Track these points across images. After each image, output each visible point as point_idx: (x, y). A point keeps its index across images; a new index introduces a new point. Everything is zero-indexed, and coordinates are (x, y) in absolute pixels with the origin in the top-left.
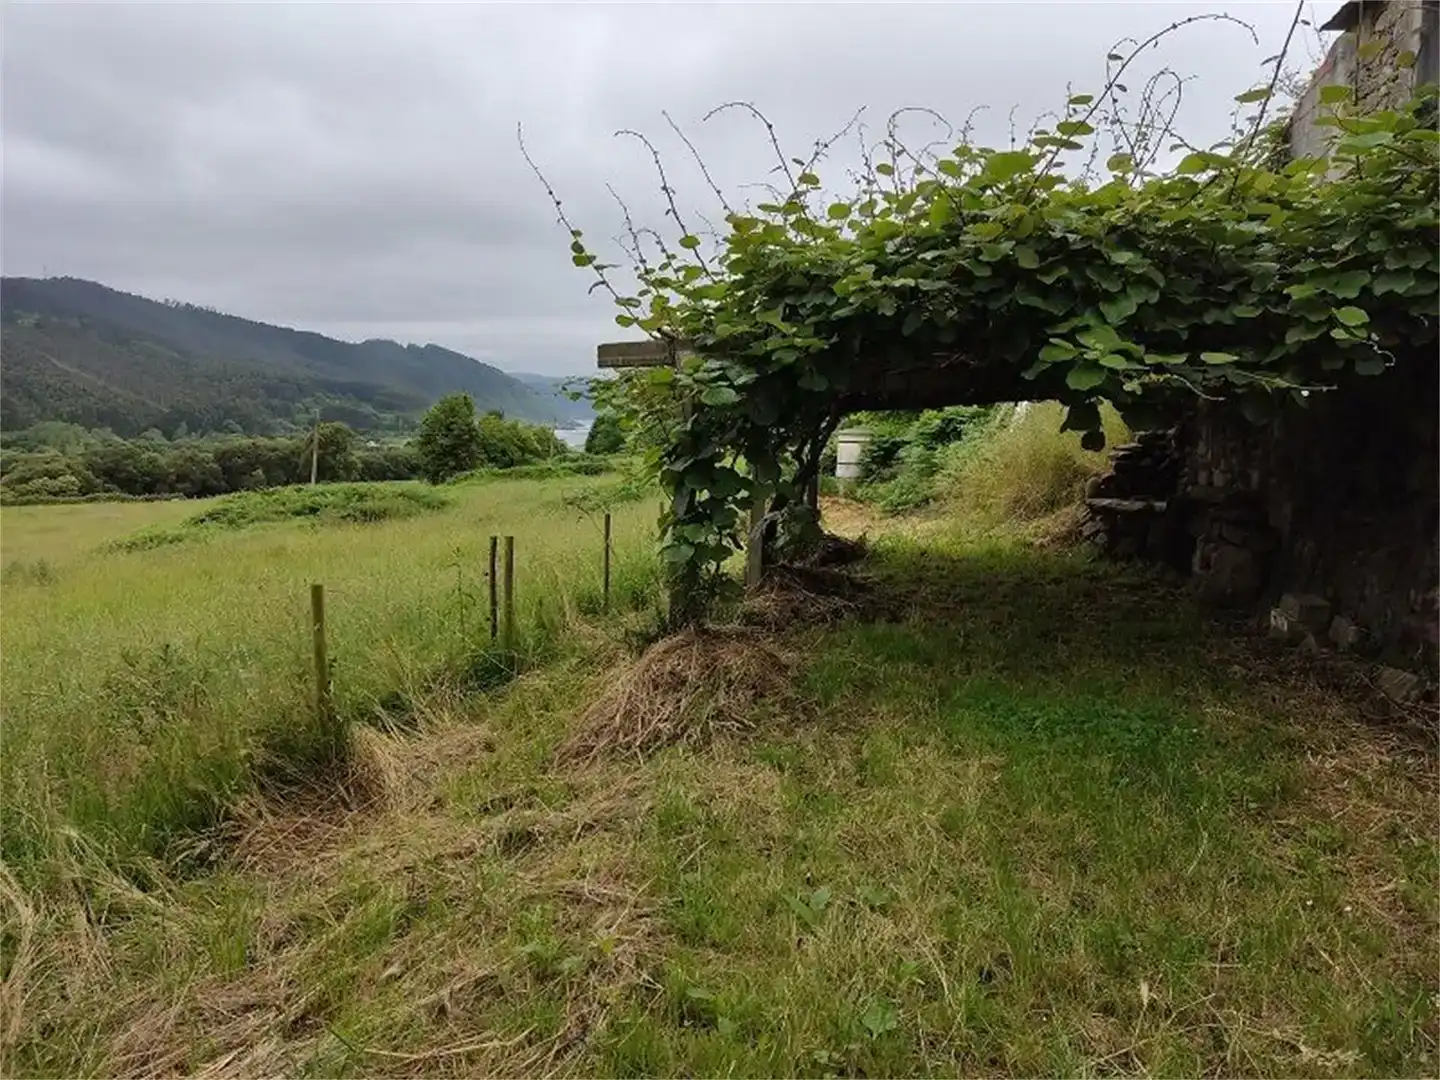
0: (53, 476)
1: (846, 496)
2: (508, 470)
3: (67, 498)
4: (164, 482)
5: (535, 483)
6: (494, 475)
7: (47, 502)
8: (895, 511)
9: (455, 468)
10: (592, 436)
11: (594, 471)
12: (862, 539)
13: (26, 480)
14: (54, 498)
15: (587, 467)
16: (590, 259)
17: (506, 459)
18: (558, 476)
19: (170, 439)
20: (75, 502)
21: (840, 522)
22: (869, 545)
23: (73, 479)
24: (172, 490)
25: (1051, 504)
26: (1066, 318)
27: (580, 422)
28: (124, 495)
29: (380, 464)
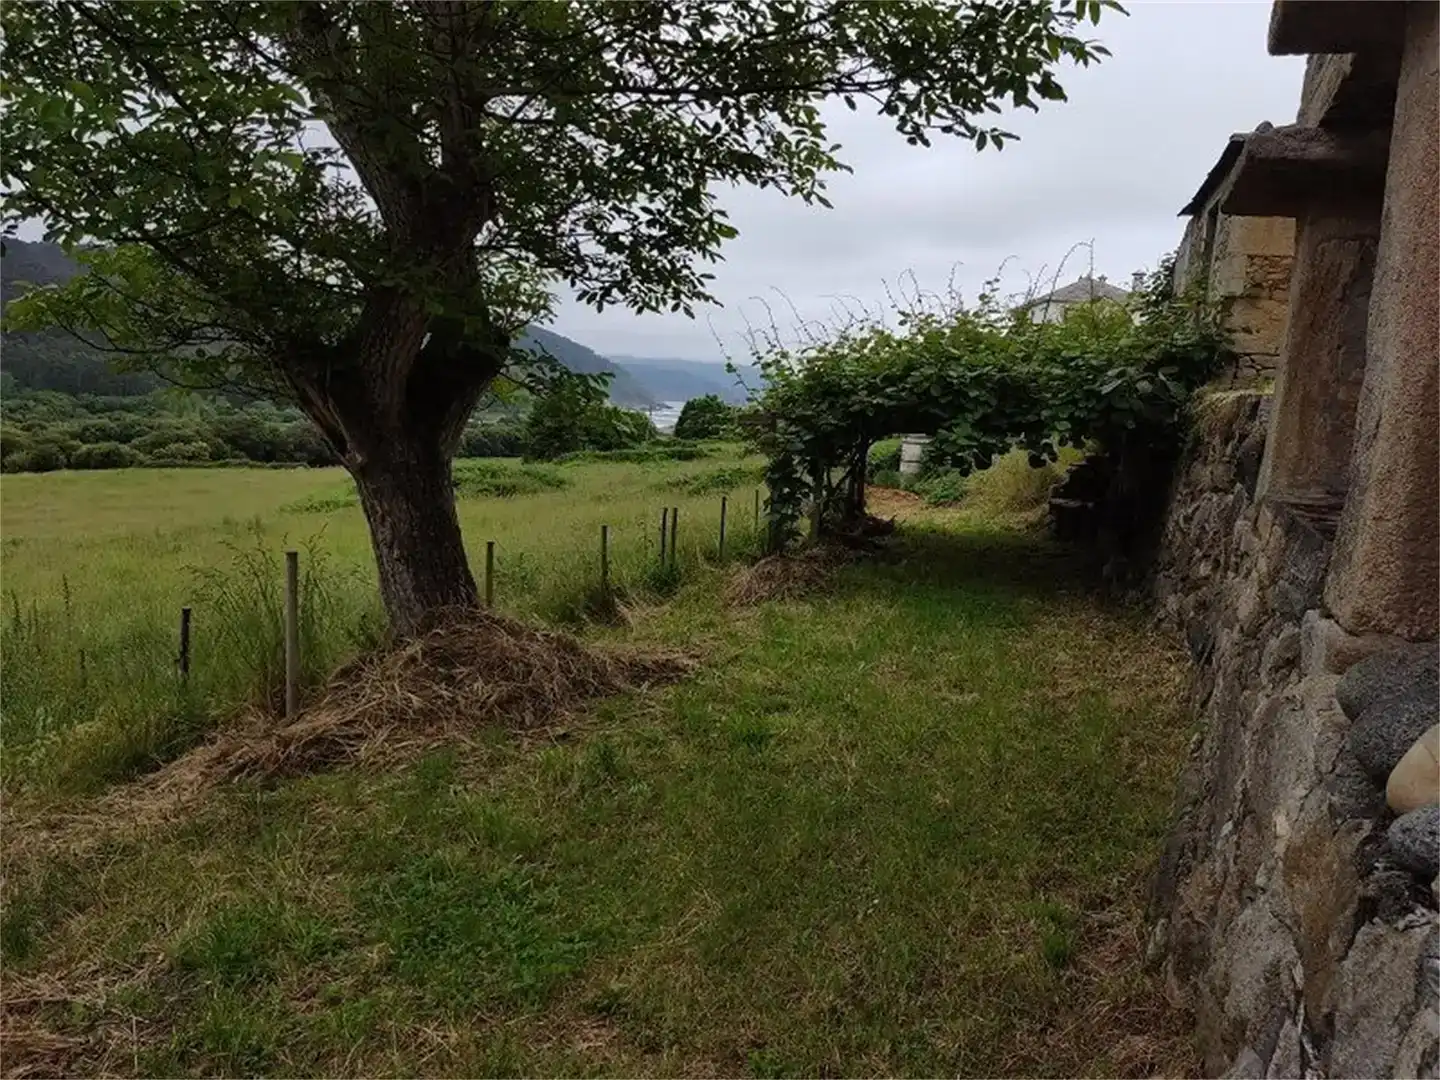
0: (187, 440)
1: (906, 489)
2: (608, 453)
3: (201, 463)
4: (283, 451)
5: (635, 466)
6: (597, 456)
7: (182, 466)
8: (938, 503)
9: (559, 448)
10: (681, 420)
11: (688, 457)
12: (892, 520)
13: (163, 445)
14: (186, 461)
15: (680, 452)
16: (735, 370)
17: (604, 441)
18: (655, 460)
19: (278, 409)
20: (209, 467)
21: (882, 506)
22: (896, 525)
23: (205, 445)
24: (292, 458)
25: (1037, 502)
26: (950, 419)
27: (668, 403)
28: (251, 462)
29: (479, 440)
